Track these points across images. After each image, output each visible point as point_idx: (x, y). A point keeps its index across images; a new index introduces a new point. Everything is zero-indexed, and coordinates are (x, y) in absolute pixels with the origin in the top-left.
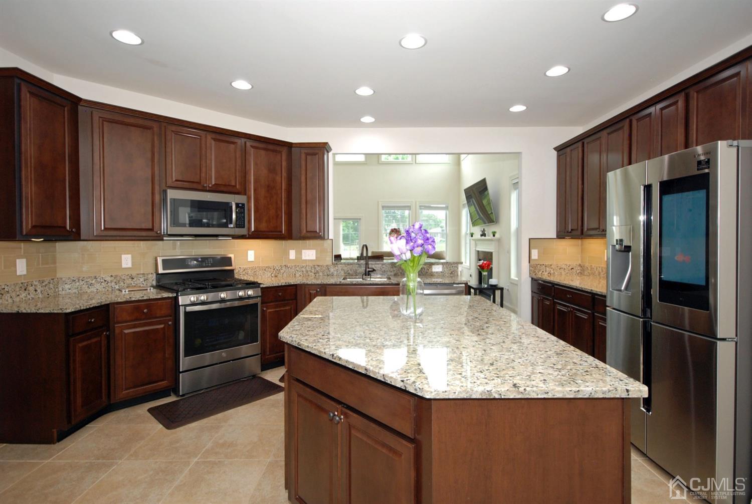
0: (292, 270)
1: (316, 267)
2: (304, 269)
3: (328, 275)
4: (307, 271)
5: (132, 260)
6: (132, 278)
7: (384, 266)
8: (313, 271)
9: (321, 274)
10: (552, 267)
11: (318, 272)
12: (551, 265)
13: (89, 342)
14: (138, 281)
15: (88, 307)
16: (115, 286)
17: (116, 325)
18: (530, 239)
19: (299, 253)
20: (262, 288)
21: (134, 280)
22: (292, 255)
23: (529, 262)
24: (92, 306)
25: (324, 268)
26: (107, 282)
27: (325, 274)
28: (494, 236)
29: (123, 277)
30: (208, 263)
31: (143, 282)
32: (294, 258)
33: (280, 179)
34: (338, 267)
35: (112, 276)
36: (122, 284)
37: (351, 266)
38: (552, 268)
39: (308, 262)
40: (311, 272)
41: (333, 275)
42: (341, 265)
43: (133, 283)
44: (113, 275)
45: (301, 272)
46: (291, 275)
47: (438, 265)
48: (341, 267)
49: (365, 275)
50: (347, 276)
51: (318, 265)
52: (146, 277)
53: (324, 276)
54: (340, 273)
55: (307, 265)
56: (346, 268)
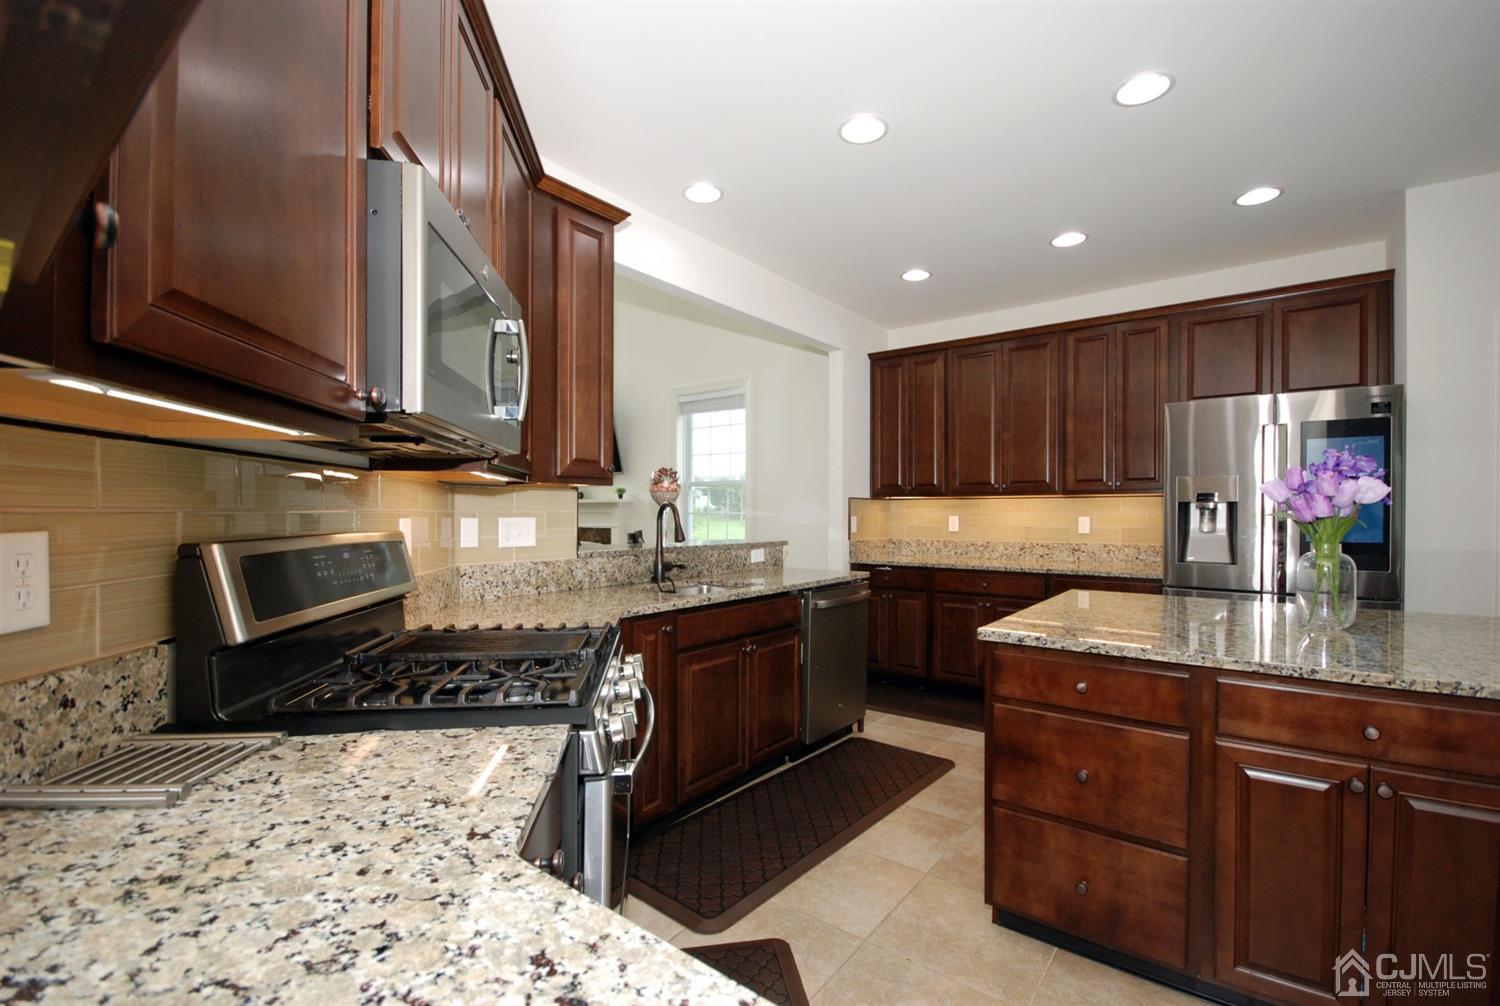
0: (474, 583)
1: (539, 567)
2: (508, 579)
4: (517, 583)
6: (65, 704)
8: (532, 581)
9: (553, 588)
11: (544, 583)
12: (868, 543)
14: (94, 716)
18: (850, 499)
19: (488, 528)
21: (73, 716)
22: (469, 533)
23: (849, 539)
25: (561, 571)
27: (564, 587)
28: (621, 496)
30: (368, 572)
32: (475, 544)
34: (592, 563)
39: (515, 556)
40: (529, 584)
41: (581, 590)
42: (598, 560)
45: (501, 588)
46: (471, 598)
47: (758, 548)
48: (599, 563)
49: (654, 580)
50: (611, 586)
51: (546, 563)
52: (131, 681)
53: (561, 591)
54: (598, 579)
55: (515, 565)
56: (608, 567)
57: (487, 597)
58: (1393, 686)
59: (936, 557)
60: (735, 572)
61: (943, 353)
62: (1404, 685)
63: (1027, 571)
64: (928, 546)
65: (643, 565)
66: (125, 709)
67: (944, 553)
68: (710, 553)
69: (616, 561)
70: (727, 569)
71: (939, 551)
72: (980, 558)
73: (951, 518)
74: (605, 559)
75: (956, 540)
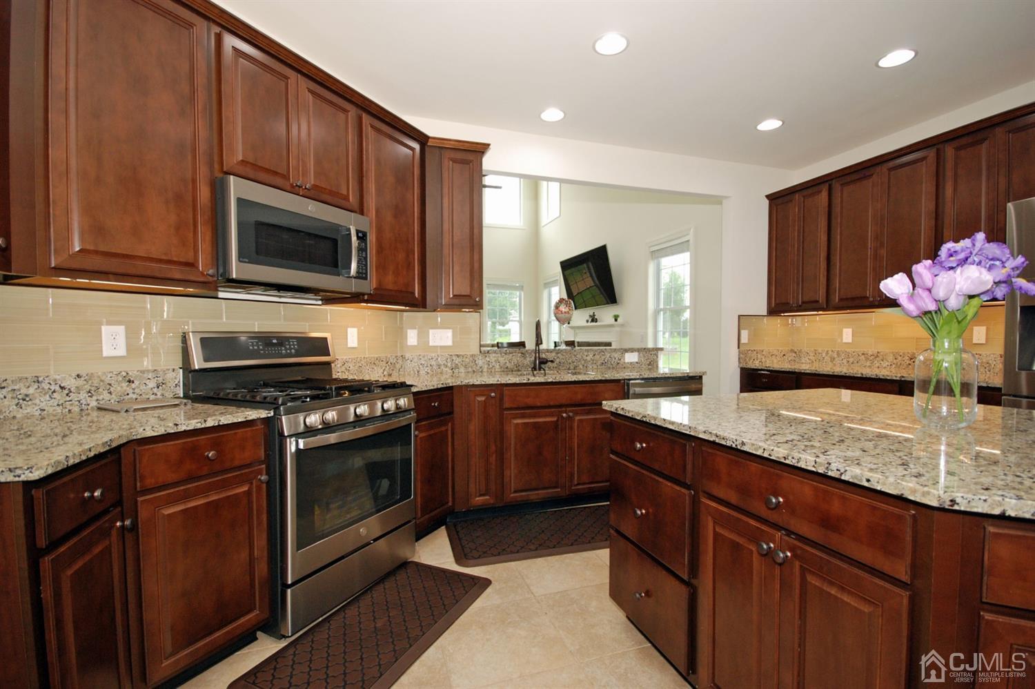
0: (413, 365)
1: (454, 358)
2: (433, 363)
3: (474, 371)
4: (439, 366)
5: (127, 338)
6: (129, 381)
7: (559, 355)
8: (449, 365)
9: (462, 370)
10: (764, 353)
11: (457, 367)
12: (762, 351)
13: (87, 558)
14: (143, 387)
15: (84, 458)
16: (89, 399)
17: (140, 499)
18: (739, 316)
19: (423, 336)
20: (415, 394)
21: (133, 386)
22: (412, 337)
23: (739, 348)
24: (92, 454)
25: (467, 360)
26: (66, 392)
27: (470, 369)
28: (616, 320)
29: (108, 380)
30: (290, 349)
31: (155, 390)
32: (416, 344)
33: (412, 197)
34: (489, 356)
35: (78, 376)
36: (106, 396)
37: (511, 355)
38: (763, 355)
39: (439, 351)
40: (446, 366)
41: (482, 372)
42: (494, 355)
43: (130, 391)
44: (83, 373)
45: (429, 368)
46: (412, 372)
47: (632, 352)
48: (495, 357)
49: (534, 369)
50: (503, 371)
51: (457, 355)
52: (161, 379)
53: (468, 372)
54: (493, 366)
55: (438, 356)
56: (501, 360)
57: (421, 372)
58: (787, 462)
59: (831, 364)
60: (609, 368)
61: (827, 185)
62: (794, 461)
63: (881, 377)
64: (824, 355)
65: (528, 359)
66: (158, 388)
67: (837, 361)
68: (586, 354)
69: (507, 356)
70: (600, 365)
71: (833, 359)
72: (870, 367)
73: (845, 330)
74: (499, 355)
75: (848, 350)
